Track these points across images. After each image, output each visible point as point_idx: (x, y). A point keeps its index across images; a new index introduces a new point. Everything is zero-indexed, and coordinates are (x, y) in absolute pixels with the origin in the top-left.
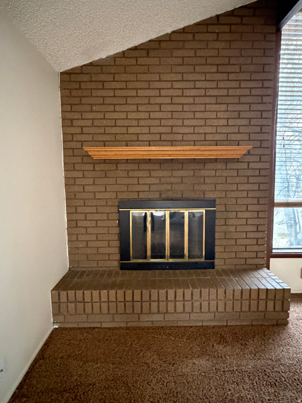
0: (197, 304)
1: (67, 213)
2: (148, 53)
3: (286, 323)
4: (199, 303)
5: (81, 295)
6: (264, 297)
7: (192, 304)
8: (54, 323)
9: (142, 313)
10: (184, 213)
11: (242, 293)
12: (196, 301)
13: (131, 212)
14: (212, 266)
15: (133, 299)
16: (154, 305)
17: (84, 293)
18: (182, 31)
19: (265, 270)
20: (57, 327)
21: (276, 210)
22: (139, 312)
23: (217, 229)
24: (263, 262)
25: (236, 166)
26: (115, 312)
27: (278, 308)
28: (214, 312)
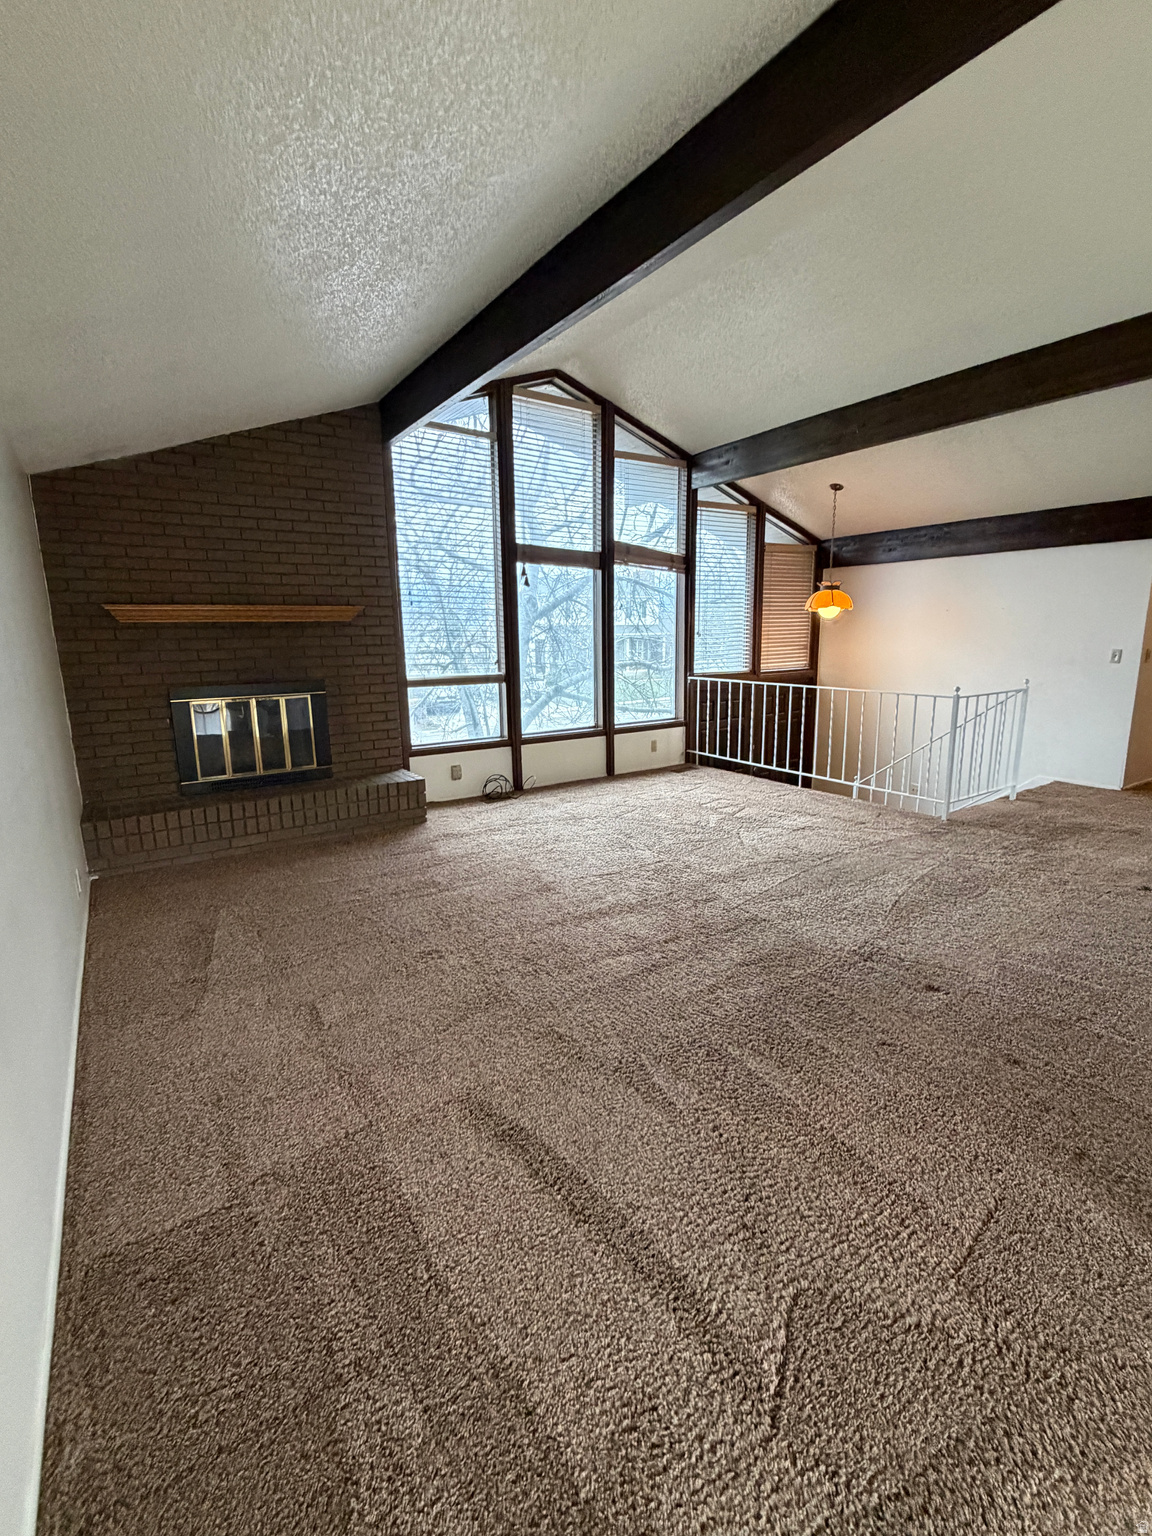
0: (310, 814)
1: (70, 713)
2: (194, 462)
3: (426, 820)
4: (313, 812)
5: (135, 824)
6: (395, 793)
7: (305, 813)
8: (90, 872)
9: (233, 836)
10: (278, 701)
11: (367, 791)
12: (310, 809)
13: (191, 704)
14: (328, 774)
15: (219, 819)
16: (251, 823)
17: (138, 821)
18: (246, 434)
19: (405, 771)
20: (97, 877)
21: (410, 690)
22: (231, 835)
23: (330, 721)
24: (400, 761)
25: (348, 631)
26: (192, 841)
27: (413, 804)
28: (334, 820)
